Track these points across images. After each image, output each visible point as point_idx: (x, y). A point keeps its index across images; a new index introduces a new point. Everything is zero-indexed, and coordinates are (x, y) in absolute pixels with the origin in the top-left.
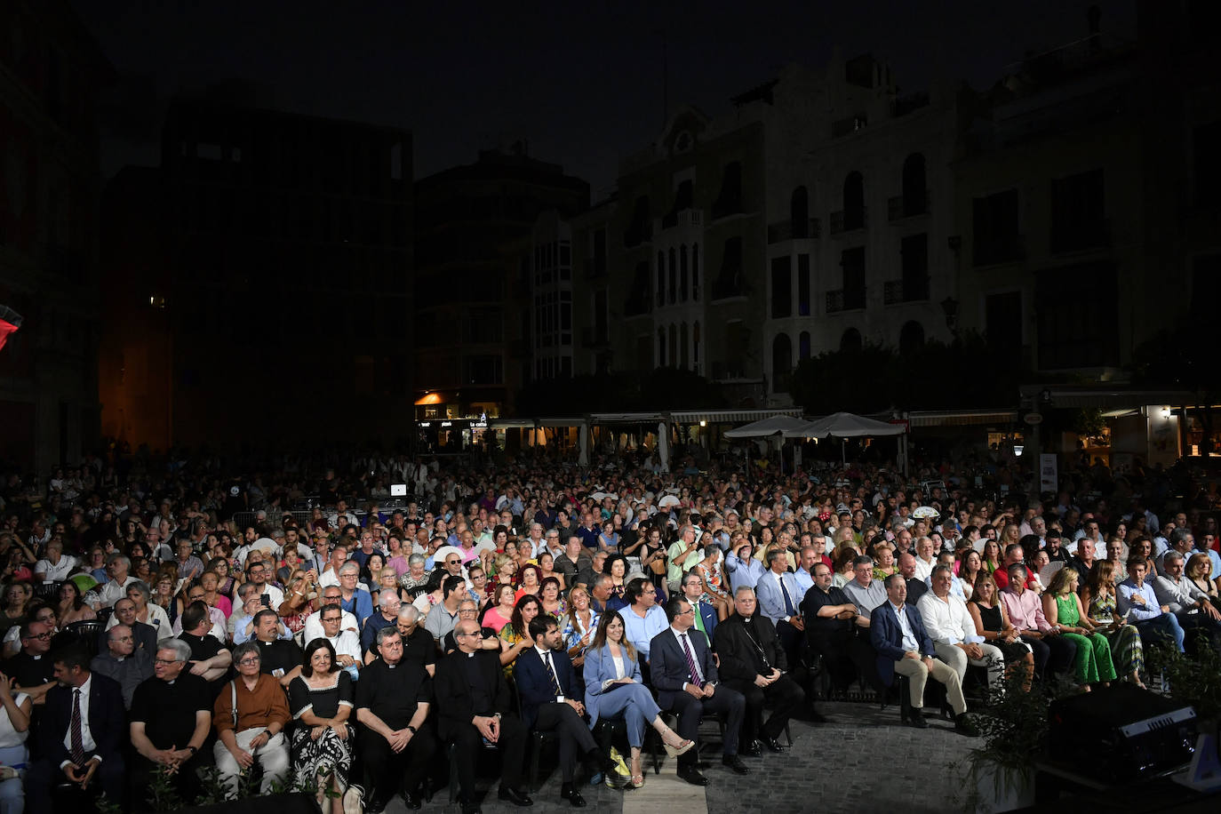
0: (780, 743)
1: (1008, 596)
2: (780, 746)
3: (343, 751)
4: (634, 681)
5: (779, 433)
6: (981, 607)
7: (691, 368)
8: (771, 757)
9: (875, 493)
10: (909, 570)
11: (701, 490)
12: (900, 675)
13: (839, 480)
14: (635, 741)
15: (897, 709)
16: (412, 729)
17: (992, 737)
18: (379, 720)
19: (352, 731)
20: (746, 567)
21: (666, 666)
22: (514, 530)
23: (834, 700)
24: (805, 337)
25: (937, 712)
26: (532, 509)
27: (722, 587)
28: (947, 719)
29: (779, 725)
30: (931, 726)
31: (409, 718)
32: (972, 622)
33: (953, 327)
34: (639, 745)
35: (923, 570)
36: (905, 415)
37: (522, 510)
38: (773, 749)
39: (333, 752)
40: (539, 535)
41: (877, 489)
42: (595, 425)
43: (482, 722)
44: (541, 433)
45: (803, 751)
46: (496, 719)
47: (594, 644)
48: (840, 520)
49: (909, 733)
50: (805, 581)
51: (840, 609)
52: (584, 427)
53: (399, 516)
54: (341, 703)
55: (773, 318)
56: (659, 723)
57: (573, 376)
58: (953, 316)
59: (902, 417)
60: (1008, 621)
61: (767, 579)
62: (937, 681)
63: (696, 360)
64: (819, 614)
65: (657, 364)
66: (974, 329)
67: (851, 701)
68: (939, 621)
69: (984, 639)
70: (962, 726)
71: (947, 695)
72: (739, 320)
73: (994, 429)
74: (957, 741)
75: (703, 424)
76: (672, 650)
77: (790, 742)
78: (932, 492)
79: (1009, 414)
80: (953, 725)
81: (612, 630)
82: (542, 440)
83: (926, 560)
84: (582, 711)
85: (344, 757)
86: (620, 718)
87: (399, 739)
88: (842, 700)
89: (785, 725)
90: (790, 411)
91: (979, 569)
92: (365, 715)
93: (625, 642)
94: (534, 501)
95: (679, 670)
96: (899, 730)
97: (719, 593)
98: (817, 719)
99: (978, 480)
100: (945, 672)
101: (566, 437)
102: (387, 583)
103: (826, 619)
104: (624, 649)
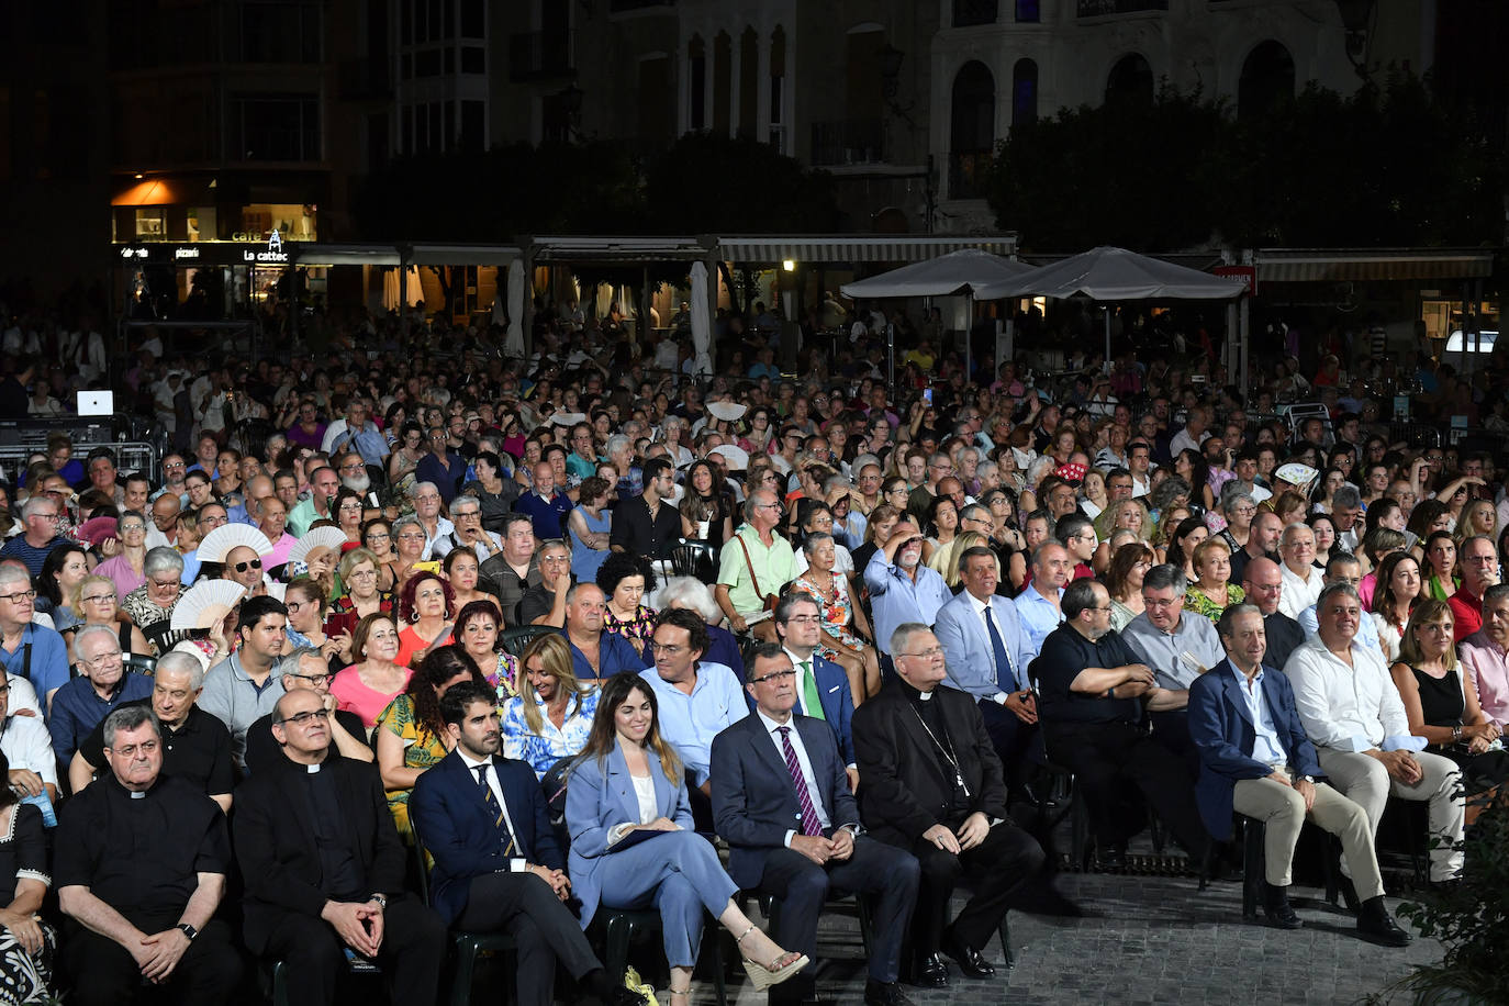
0: (987, 958)
1: (1480, 654)
2: (987, 966)
3: (34, 979)
4: (679, 826)
5: (966, 291)
6: (1420, 675)
7: (763, 137)
8: (968, 988)
9: (1174, 429)
10: (1266, 592)
11: (791, 414)
12: (1243, 816)
13: (1097, 398)
14: (681, 957)
15: (1235, 889)
16: (189, 933)
17: (1459, 941)
18: (111, 910)
19: (51, 936)
20: (908, 584)
21: (747, 793)
22: (373, 496)
23: (1096, 871)
24: (1026, 72)
25: (1316, 897)
26: (407, 451)
27: (851, 627)
28: (1338, 910)
29: (986, 922)
30: (1307, 925)
31: (181, 908)
32: (1399, 706)
33: (1360, 59)
34: (689, 962)
35: (1298, 594)
36: (1247, 256)
37: (385, 453)
38: (972, 972)
39: (10, 981)
40: (433, 507)
41: (1180, 419)
42: (542, 263)
43: (344, 915)
44: (413, 278)
45: (1036, 976)
46: (376, 905)
47: (589, 749)
48: (1107, 485)
49: (1260, 939)
50: (1039, 615)
51: (1118, 675)
52: (517, 269)
53: (102, 462)
54: (22, 874)
55: (956, 24)
56: (733, 915)
57: (487, 147)
58: (1363, 32)
59: (1239, 260)
60: (1476, 705)
61: (956, 609)
62: (1323, 831)
63: (775, 117)
64: (1074, 686)
65: (684, 125)
66: (1406, 64)
67: (1134, 873)
68: (1333, 703)
69: (1424, 742)
70: (1372, 924)
71: (1343, 858)
72: (877, 27)
73: (1436, 293)
74: (1362, 957)
75: (789, 266)
76: (761, 759)
77: (1009, 957)
78: (1303, 428)
79: (1473, 258)
80: (1352, 922)
81: (627, 718)
82: (415, 294)
83: (1299, 573)
84: (564, 891)
85: (35, 992)
86: (647, 906)
87: (160, 951)
88: (1115, 871)
89: (1000, 924)
90: (989, 242)
91: (1415, 593)
92: (77, 900)
93: (657, 741)
94: (414, 433)
95: (775, 803)
96: (1238, 932)
97: (846, 641)
98: (1063, 910)
99: (1401, 404)
100: (1340, 810)
101: (470, 291)
102: (98, 613)
103: (1090, 696)
104: (655, 758)
